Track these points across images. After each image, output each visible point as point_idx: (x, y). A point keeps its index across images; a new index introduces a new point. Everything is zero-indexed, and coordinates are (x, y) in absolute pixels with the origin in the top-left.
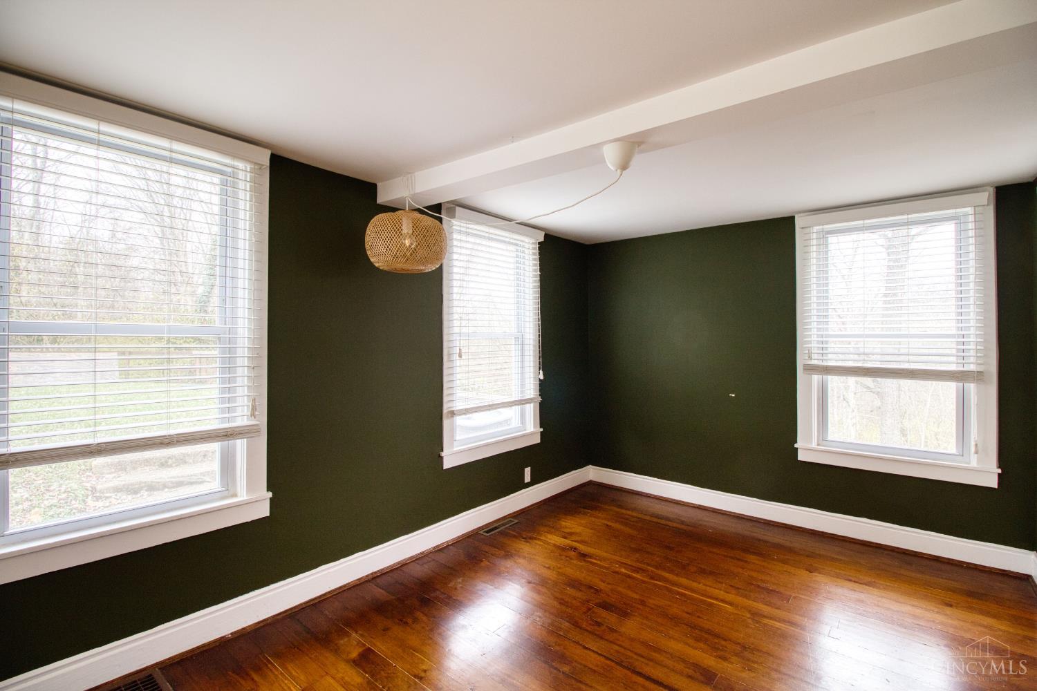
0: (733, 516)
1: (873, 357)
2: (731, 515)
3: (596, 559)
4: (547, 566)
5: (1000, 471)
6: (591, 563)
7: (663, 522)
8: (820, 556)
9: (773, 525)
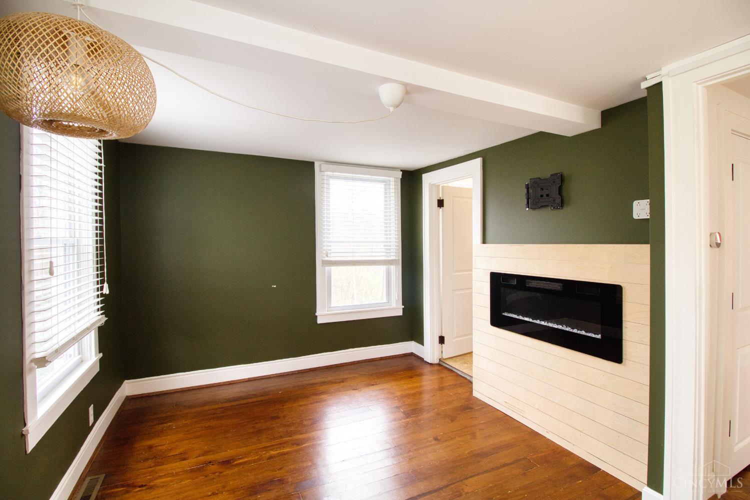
0: (277, 376)
1: (357, 254)
2: (274, 377)
3: (240, 459)
4: (210, 494)
5: (403, 307)
6: (240, 464)
7: (242, 402)
8: (346, 379)
9: (304, 372)
